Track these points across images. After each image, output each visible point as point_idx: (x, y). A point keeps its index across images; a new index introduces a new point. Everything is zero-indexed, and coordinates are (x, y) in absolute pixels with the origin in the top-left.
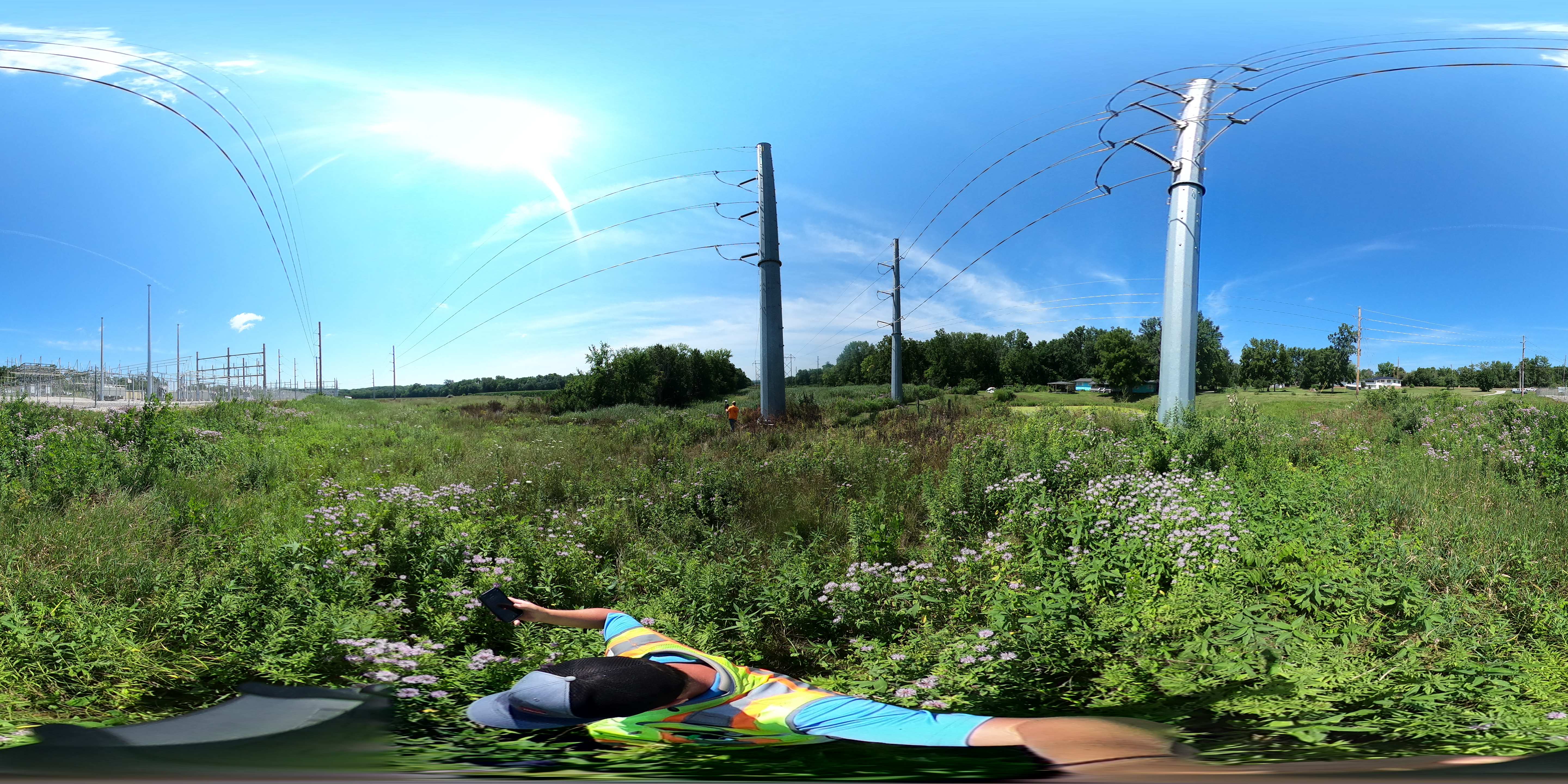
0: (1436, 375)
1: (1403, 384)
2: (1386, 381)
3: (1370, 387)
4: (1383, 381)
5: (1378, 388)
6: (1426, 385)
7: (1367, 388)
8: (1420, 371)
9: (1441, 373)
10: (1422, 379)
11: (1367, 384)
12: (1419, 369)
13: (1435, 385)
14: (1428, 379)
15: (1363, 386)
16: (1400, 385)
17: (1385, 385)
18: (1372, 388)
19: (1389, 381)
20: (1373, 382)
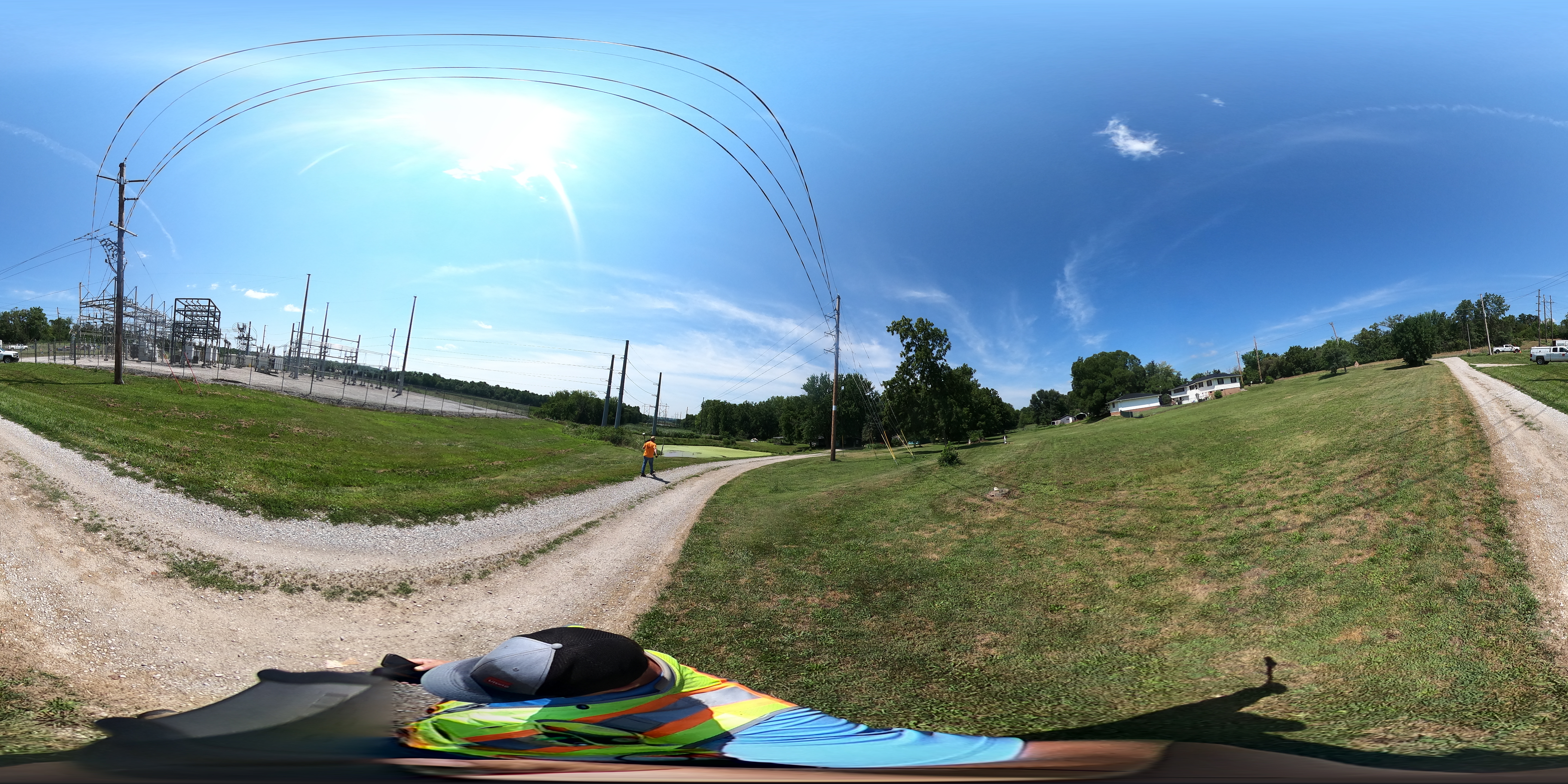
5: (1193, 399)
7: (1173, 404)
11: (1174, 396)
15: (1165, 402)
16: (1237, 385)
17: (1203, 393)
18: (1185, 402)
19: (1209, 384)
20: (1183, 390)
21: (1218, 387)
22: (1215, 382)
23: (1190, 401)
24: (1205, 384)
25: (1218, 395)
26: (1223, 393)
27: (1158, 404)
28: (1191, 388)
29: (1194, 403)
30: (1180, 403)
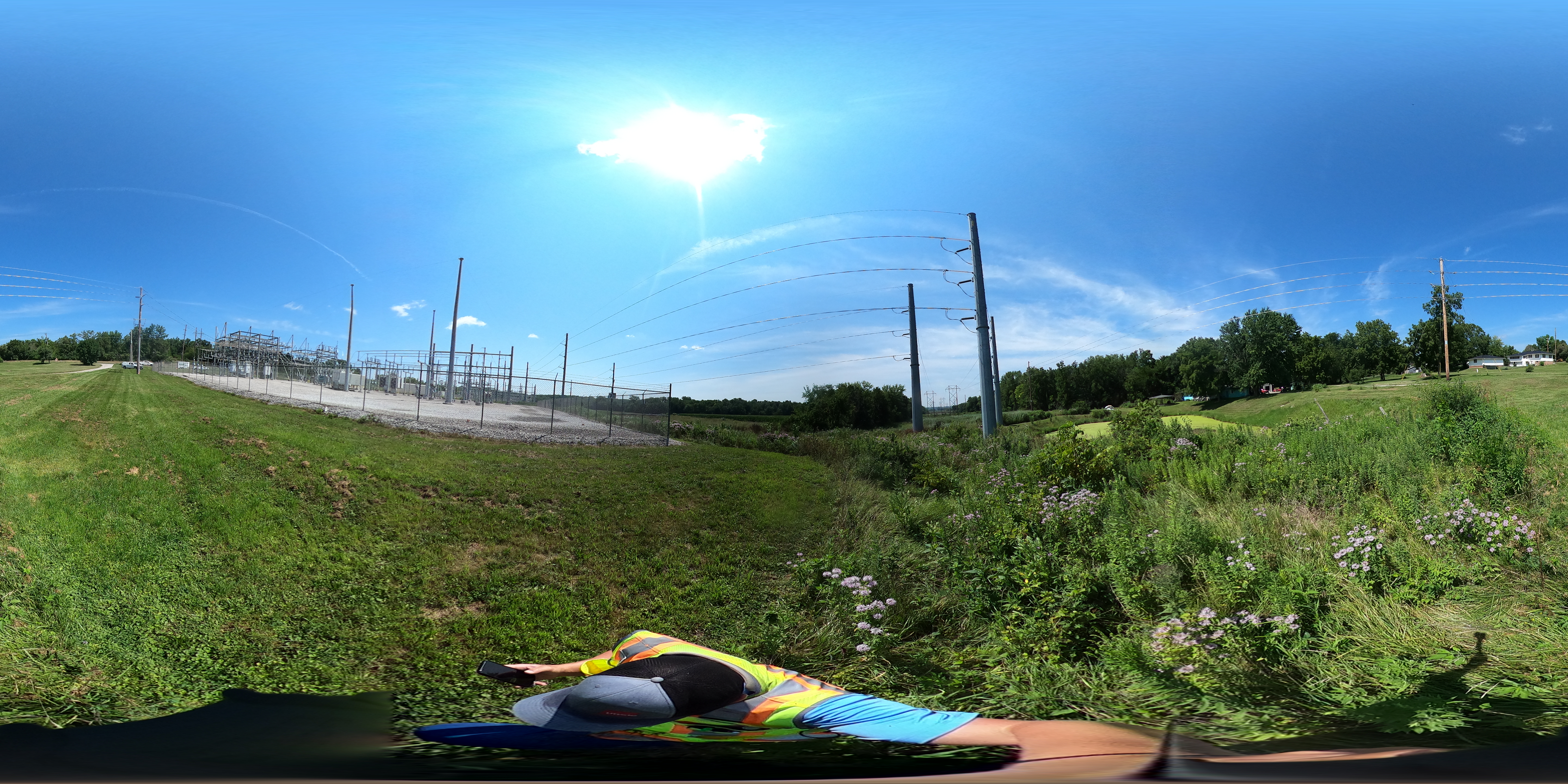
1: (1557, 359)
3: (1515, 364)
4: (1530, 356)
5: (1524, 364)
7: (1512, 365)
11: (1511, 361)
15: (1507, 363)
16: (1552, 360)
17: (1533, 361)
18: (1518, 366)
19: (1537, 356)
20: (1518, 358)
21: (1543, 359)
22: (1541, 356)
23: (1521, 366)
24: (1534, 355)
25: (1542, 364)
26: (1546, 364)
27: (1503, 364)
28: (1524, 357)
29: (1524, 367)
30: (1515, 366)
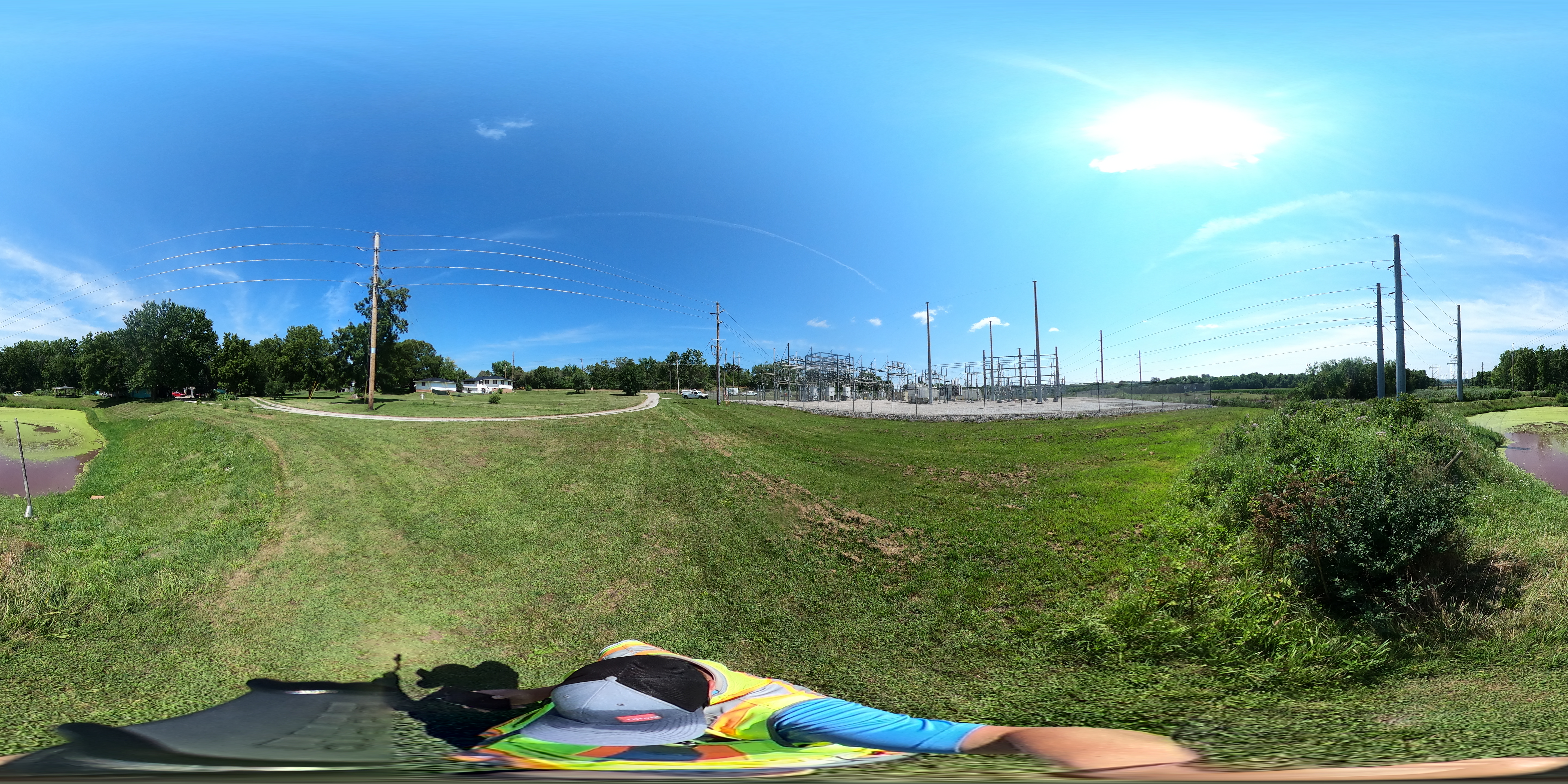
0: (560, 375)
1: (516, 386)
2: (491, 381)
3: (469, 390)
4: (487, 382)
5: (480, 391)
6: (548, 387)
7: (465, 392)
8: (541, 370)
9: (567, 371)
10: (544, 380)
11: (465, 386)
12: (540, 367)
13: (560, 387)
14: (551, 379)
15: (459, 389)
16: (511, 387)
20: (473, 383)
21: (501, 386)
23: (476, 392)
25: (500, 391)
26: (504, 391)
27: (455, 389)
28: (480, 383)
29: (479, 394)
30: (469, 392)
